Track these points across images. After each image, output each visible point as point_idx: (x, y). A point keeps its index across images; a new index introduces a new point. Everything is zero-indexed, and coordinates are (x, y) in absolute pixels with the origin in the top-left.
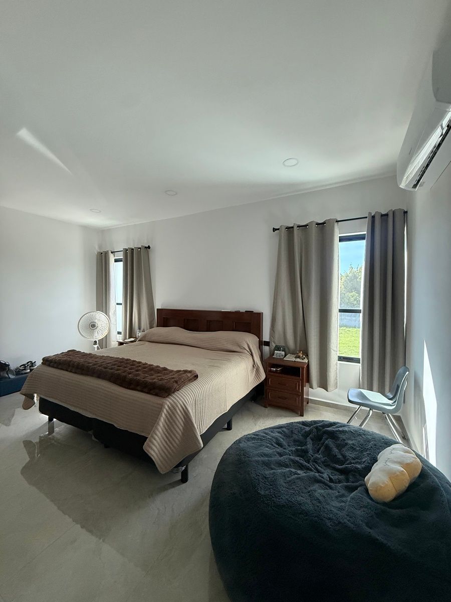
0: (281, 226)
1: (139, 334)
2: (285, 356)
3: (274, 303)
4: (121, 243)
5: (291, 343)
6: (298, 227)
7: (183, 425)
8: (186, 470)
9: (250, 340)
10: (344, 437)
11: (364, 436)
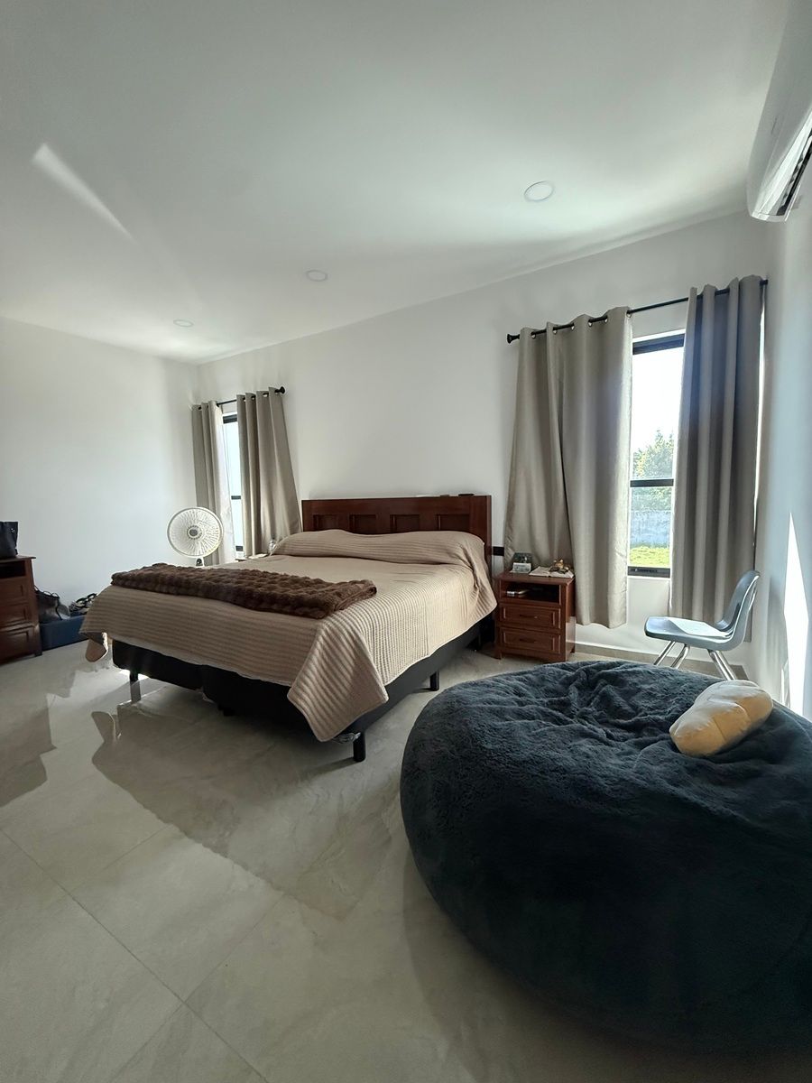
0: (522, 331)
1: (272, 547)
2: (533, 569)
3: (511, 476)
4: (232, 387)
5: (543, 549)
6: (554, 329)
7: (353, 664)
8: (361, 739)
9: (468, 543)
10: (635, 680)
11: (670, 678)
